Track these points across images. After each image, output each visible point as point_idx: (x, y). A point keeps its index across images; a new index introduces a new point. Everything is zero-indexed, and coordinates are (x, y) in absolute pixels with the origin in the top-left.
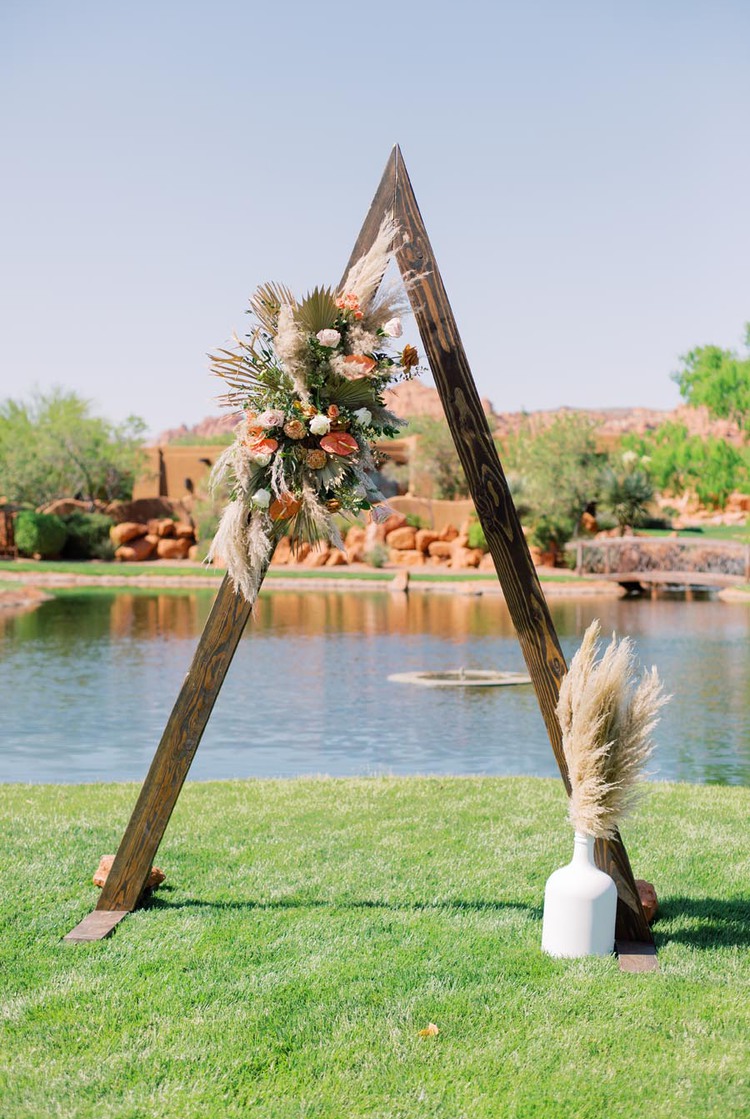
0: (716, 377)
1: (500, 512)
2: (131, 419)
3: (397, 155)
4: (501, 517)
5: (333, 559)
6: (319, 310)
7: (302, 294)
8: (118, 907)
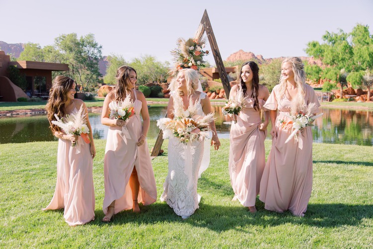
0: (315, 49)
1: (225, 81)
2: (166, 62)
3: (206, 10)
4: (226, 82)
5: (217, 97)
6: (191, 43)
7: (187, 40)
8: (155, 156)
